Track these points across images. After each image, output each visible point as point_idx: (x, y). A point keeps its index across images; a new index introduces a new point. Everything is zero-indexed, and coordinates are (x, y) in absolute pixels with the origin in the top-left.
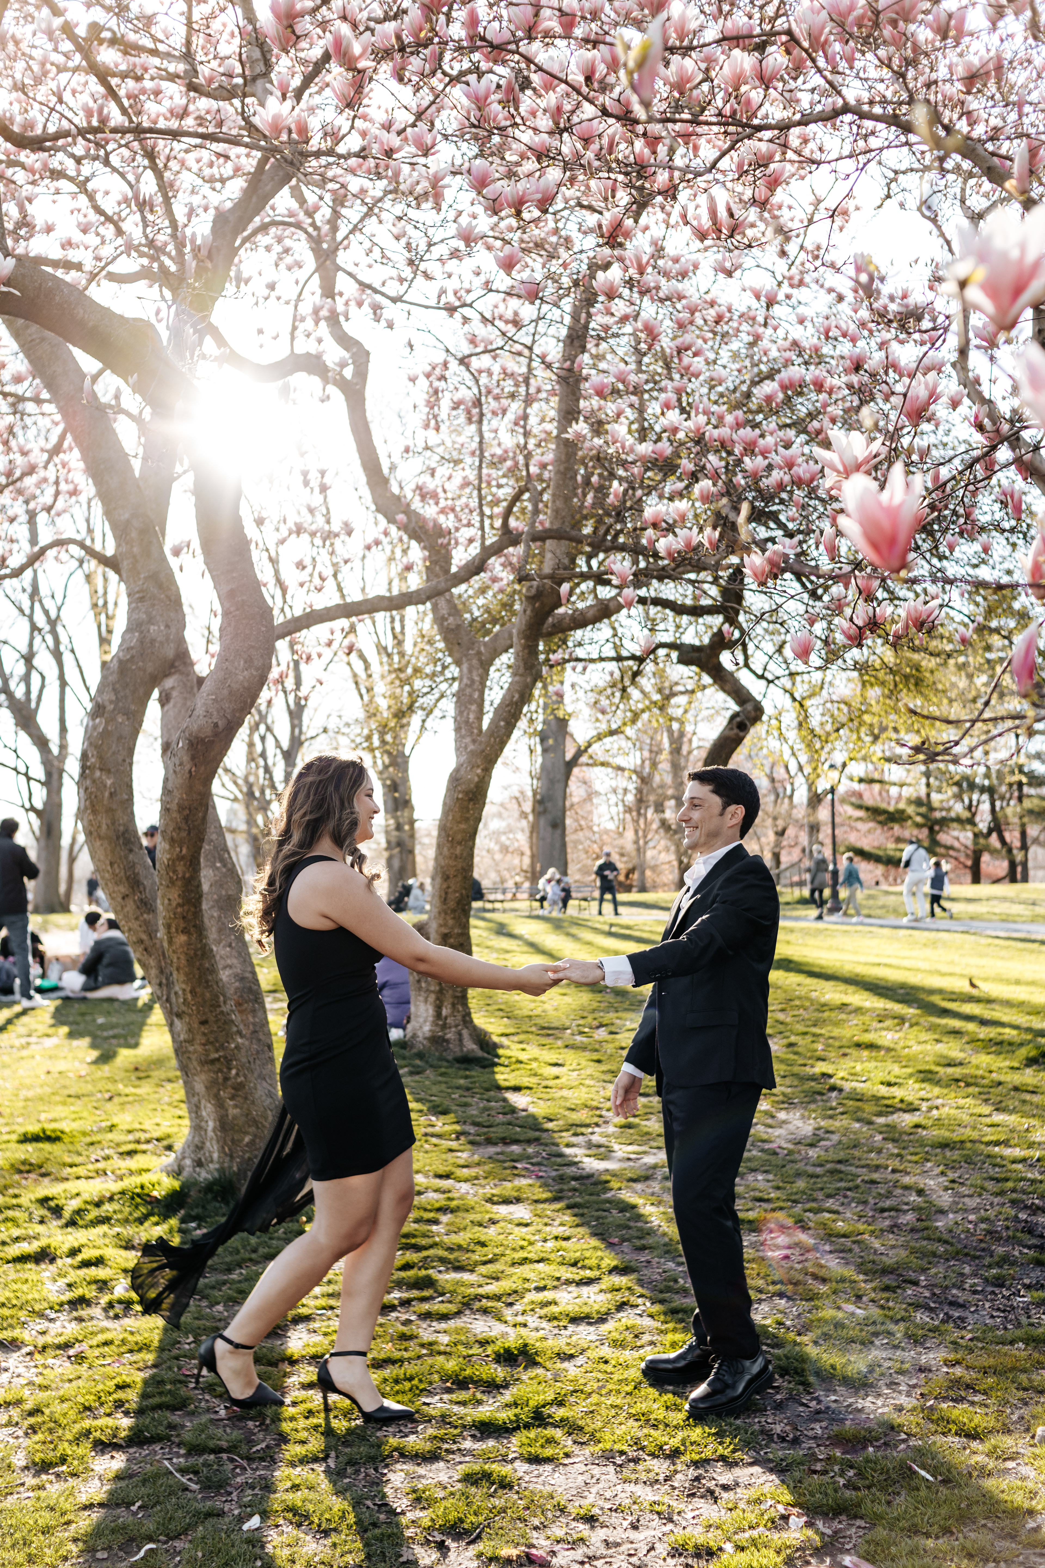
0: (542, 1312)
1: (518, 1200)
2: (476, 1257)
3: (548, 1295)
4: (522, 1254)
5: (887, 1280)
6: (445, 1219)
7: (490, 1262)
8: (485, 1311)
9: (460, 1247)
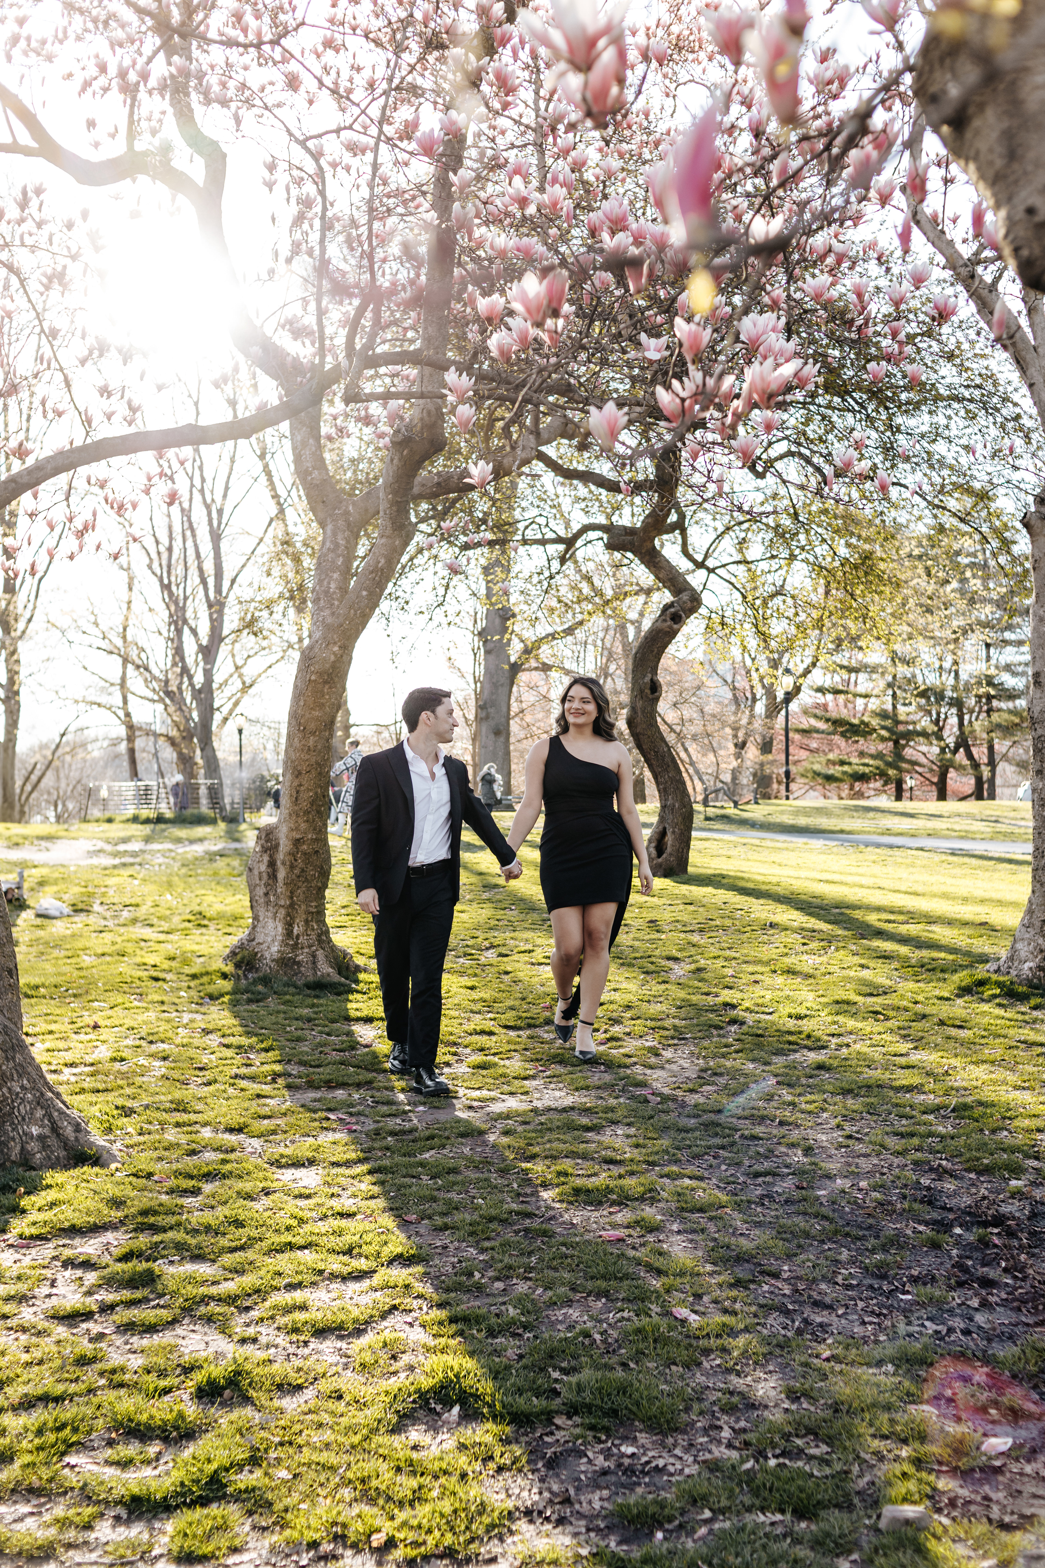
0: (282, 1321)
1: (312, 1162)
2: (224, 1242)
3: (298, 1296)
4: (287, 1238)
5: (742, 1272)
6: (208, 1188)
7: (242, 1248)
8: (209, 1320)
9: (208, 1229)
